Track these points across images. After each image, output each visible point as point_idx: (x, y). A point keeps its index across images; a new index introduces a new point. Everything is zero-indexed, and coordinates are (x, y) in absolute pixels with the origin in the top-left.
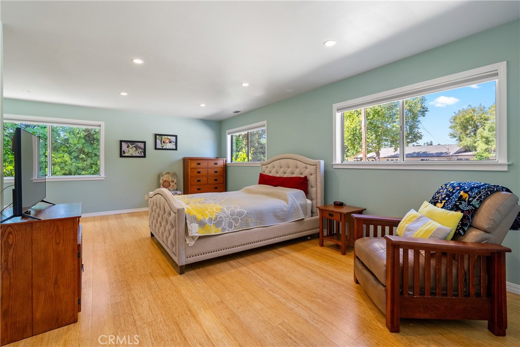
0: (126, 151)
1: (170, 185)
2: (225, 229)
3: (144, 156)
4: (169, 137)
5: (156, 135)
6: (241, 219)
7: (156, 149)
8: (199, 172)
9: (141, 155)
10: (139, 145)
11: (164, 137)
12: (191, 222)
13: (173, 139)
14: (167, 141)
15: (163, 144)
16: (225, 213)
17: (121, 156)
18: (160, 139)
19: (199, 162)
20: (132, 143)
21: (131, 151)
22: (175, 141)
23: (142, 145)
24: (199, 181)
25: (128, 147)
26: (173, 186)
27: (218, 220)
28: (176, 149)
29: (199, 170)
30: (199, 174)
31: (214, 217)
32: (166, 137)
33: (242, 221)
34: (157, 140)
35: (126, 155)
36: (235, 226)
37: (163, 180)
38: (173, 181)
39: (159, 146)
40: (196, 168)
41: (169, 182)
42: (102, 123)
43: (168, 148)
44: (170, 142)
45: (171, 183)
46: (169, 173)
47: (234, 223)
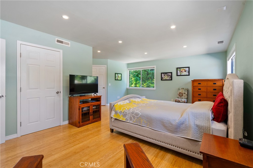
0: (163, 78)
1: (183, 95)
2: (128, 120)
3: (171, 80)
4: (184, 69)
5: (177, 68)
6: (137, 118)
7: (177, 75)
8: (200, 89)
9: (170, 79)
10: (169, 74)
11: (181, 69)
12: (113, 111)
13: (187, 69)
14: (183, 71)
15: (181, 73)
16: (129, 111)
17: (162, 80)
18: (179, 70)
19: (199, 82)
20: (166, 74)
21: (166, 77)
22: (188, 70)
23: (170, 74)
24: (200, 95)
25: (164, 76)
26: (185, 96)
27: (124, 113)
28: (189, 75)
29: (200, 88)
30: (199, 90)
31: (123, 111)
32: (183, 69)
33: (137, 119)
34: (178, 71)
35: (164, 79)
36: (133, 120)
37: (179, 92)
38: (185, 94)
39: (179, 74)
40: (198, 86)
41: (183, 94)
42: (155, 66)
43: (184, 75)
44: (185, 71)
45: (184, 94)
46: (183, 89)
47: (133, 118)
